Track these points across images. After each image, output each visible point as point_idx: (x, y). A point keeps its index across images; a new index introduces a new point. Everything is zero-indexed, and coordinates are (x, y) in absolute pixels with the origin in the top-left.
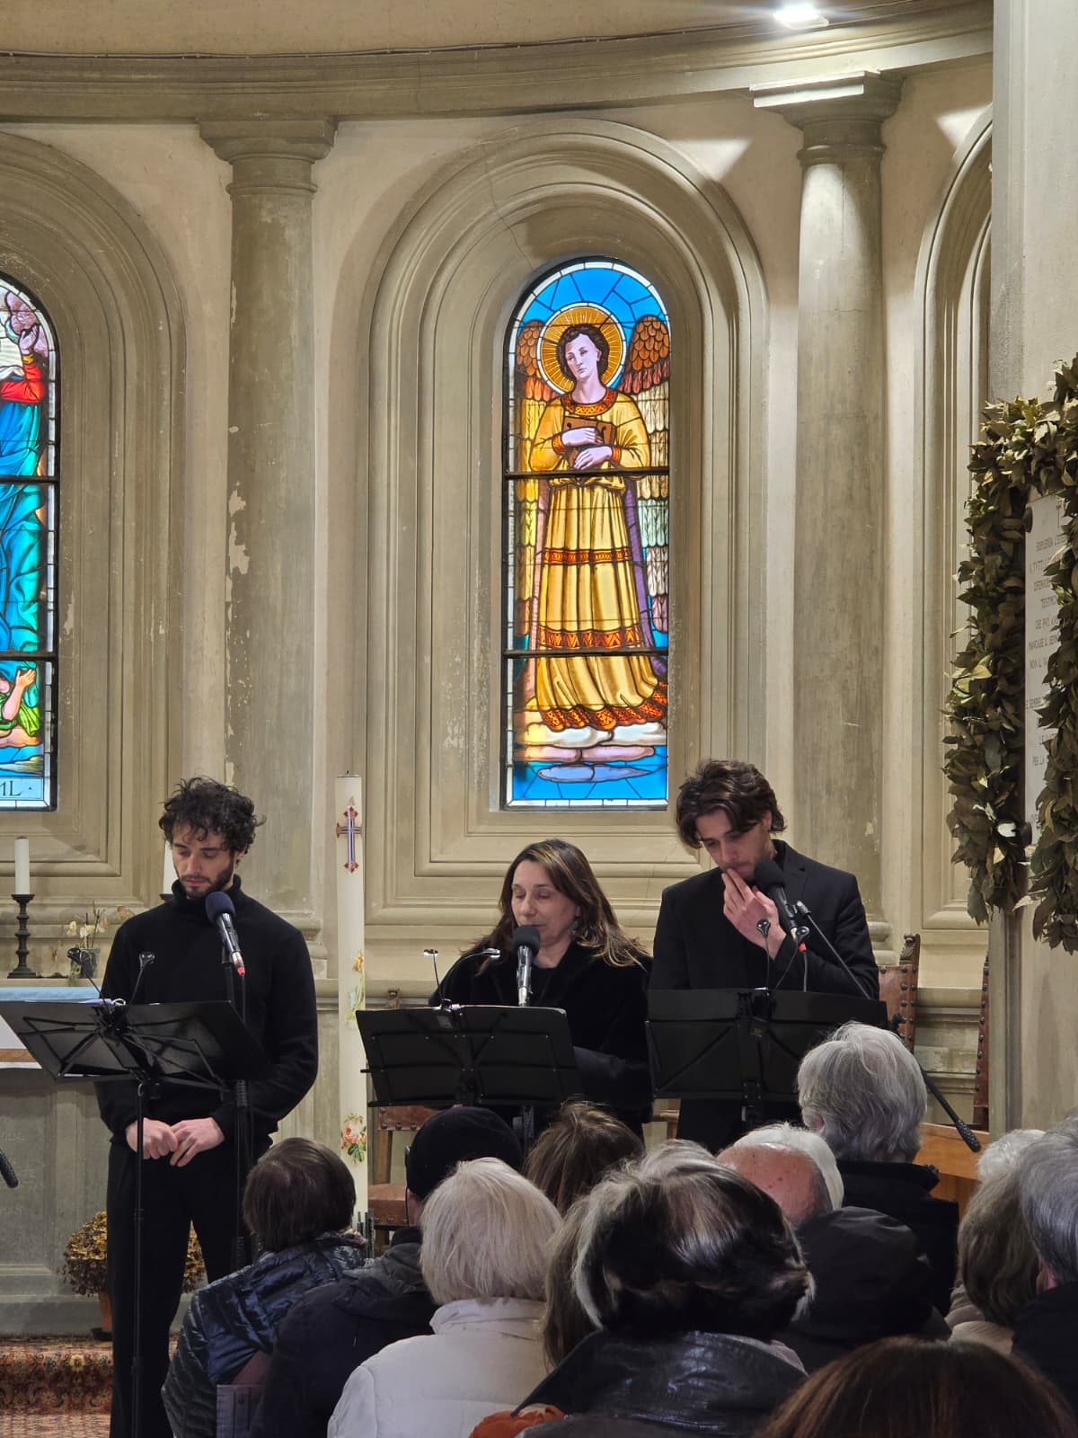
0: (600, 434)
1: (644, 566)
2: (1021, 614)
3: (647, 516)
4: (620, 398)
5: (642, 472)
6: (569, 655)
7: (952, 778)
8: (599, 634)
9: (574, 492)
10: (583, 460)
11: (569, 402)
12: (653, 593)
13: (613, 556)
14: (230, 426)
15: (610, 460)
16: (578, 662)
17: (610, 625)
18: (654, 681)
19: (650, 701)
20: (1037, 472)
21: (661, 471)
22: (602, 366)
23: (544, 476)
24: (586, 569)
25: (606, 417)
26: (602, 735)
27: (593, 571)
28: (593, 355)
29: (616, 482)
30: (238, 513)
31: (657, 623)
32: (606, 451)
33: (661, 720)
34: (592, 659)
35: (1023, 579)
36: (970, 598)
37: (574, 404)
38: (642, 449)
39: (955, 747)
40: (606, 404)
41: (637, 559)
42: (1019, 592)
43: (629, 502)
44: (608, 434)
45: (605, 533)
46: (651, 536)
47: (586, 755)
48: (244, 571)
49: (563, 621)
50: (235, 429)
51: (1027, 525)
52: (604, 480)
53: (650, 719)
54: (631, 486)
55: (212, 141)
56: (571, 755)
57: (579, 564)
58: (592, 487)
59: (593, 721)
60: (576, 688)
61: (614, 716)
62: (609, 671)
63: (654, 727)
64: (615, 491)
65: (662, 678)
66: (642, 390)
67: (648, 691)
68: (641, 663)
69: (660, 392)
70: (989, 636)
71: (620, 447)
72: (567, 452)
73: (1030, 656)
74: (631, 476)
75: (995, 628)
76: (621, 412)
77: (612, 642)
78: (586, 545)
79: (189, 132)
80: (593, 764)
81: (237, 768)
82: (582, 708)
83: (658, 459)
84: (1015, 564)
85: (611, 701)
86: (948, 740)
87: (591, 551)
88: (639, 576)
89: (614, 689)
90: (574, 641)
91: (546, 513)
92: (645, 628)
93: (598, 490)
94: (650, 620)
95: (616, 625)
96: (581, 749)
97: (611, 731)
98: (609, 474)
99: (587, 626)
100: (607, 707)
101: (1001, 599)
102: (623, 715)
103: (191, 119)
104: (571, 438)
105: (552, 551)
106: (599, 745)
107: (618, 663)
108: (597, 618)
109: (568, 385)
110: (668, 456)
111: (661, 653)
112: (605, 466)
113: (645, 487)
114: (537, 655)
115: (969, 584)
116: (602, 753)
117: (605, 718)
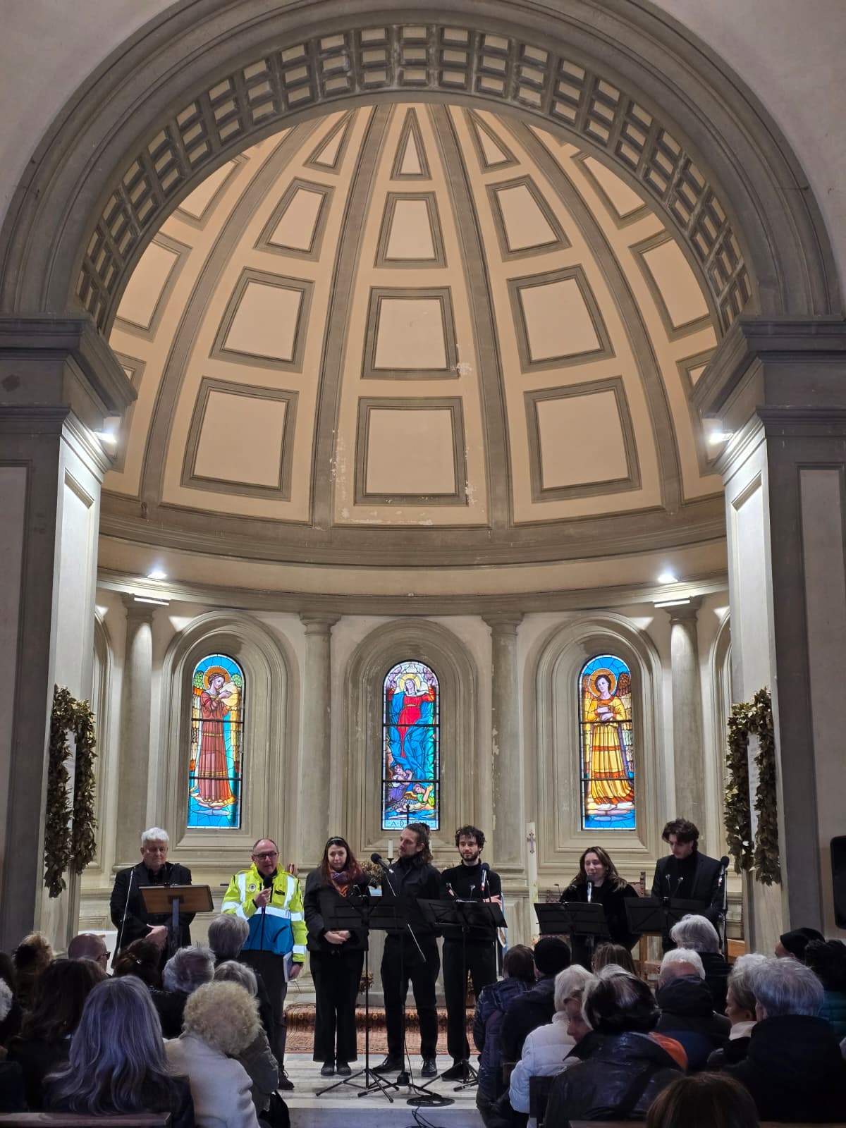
0: (609, 709)
1: (625, 751)
2: (747, 772)
3: (625, 735)
4: (616, 698)
5: (623, 721)
6: (602, 780)
7: (727, 826)
8: (611, 773)
9: (602, 728)
10: (604, 718)
11: (599, 699)
12: (628, 760)
13: (615, 748)
14: (493, 707)
15: (613, 717)
16: (605, 782)
17: (615, 770)
18: (630, 789)
19: (628, 795)
20: (750, 727)
21: (629, 721)
22: (609, 688)
23: (592, 723)
24: (606, 752)
25: (611, 704)
26: (613, 806)
27: (609, 753)
28: (606, 684)
29: (615, 725)
30: (496, 735)
31: (630, 770)
32: (612, 715)
33: (633, 802)
34: (609, 781)
35: (747, 760)
36: (730, 766)
37: (601, 700)
38: (623, 714)
39: (728, 816)
40: (611, 700)
41: (623, 749)
42: (746, 765)
43: (619, 730)
44: (612, 709)
45: (612, 740)
46: (627, 742)
47: (609, 813)
48: (497, 753)
49: (600, 769)
50: (494, 709)
51: (748, 743)
52: (611, 724)
53: (629, 801)
54: (620, 726)
55: (485, 620)
56: (604, 813)
57: (604, 750)
58: (607, 726)
59: (610, 801)
60: (605, 791)
61: (617, 800)
62: (615, 784)
63: (631, 803)
64: (615, 727)
65: (632, 787)
66: (623, 695)
67: (628, 792)
68: (625, 783)
69: (629, 696)
70: (737, 779)
71: (616, 713)
72: (599, 715)
73: (751, 786)
74: (619, 722)
75: (739, 777)
76: (616, 702)
77: (615, 776)
78: (606, 745)
79: (479, 618)
80: (611, 816)
81: (496, 817)
82: (607, 797)
83: (629, 717)
84: (744, 756)
85: (616, 795)
86: (725, 813)
87: (608, 747)
88: (624, 755)
89: (617, 791)
90: (603, 775)
91: (593, 734)
92: (626, 771)
93: (609, 727)
94: (628, 769)
95: (617, 770)
96: (606, 811)
97: (616, 805)
98: (612, 722)
99: (608, 771)
100: (615, 797)
101: (740, 767)
102: (620, 799)
103: (478, 614)
104: (600, 710)
105: (595, 747)
106: (612, 809)
107: (618, 782)
108: (610, 768)
109: (599, 694)
110: (631, 716)
111: (631, 780)
112: (611, 719)
113: (625, 726)
114: (591, 780)
115: (730, 762)
116: (614, 812)
117: (614, 800)
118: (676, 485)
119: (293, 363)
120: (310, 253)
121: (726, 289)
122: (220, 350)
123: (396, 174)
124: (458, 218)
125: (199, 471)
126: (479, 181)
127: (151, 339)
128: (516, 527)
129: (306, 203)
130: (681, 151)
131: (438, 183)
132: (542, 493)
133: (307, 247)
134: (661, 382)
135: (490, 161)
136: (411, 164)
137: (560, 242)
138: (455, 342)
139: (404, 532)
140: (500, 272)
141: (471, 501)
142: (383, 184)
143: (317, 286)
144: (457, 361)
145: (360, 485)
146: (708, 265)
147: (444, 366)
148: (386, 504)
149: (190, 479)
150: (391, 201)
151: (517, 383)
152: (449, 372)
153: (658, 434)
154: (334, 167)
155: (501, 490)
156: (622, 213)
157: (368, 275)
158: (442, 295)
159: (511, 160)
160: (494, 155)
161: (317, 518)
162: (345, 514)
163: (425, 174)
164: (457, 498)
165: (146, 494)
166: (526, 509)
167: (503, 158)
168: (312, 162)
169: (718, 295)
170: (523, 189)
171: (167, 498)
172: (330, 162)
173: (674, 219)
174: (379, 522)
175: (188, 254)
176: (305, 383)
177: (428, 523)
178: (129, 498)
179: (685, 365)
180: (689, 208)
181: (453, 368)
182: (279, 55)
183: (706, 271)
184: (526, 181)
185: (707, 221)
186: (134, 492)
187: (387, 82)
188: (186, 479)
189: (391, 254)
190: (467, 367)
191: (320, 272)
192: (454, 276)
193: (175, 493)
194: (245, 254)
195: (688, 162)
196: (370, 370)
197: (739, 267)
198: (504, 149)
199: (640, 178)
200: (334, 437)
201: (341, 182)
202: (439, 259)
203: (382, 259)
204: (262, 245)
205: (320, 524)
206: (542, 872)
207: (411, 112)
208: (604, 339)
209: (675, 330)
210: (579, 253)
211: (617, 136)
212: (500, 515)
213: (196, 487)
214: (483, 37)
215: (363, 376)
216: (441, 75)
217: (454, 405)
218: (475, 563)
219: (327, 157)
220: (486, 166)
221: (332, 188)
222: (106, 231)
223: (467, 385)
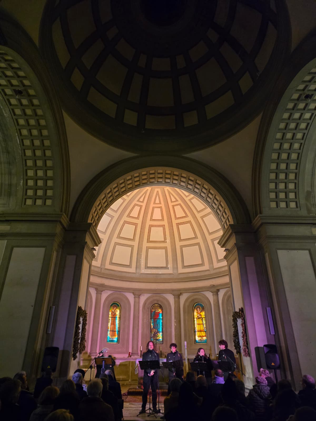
2: (238, 328)
3: (204, 321)
5: (203, 318)
6: (201, 332)
7: (234, 342)
8: (201, 330)
9: (198, 319)
11: (198, 313)
14: (175, 315)
17: (202, 329)
19: (205, 335)
21: (205, 318)
22: (200, 310)
23: (196, 318)
28: (199, 309)
30: (175, 321)
36: (234, 327)
44: (201, 315)
45: (201, 323)
46: (204, 323)
48: (176, 325)
49: (198, 329)
51: (237, 321)
53: (205, 337)
54: (202, 319)
55: (173, 295)
57: (199, 325)
59: (201, 337)
60: (200, 335)
65: (206, 333)
68: (204, 332)
70: (235, 330)
72: (198, 316)
73: (239, 332)
74: (202, 318)
76: (201, 313)
77: (202, 331)
79: (171, 294)
80: (201, 340)
82: (200, 336)
83: (204, 317)
84: (237, 324)
86: (233, 339)
88: (204, 326)
91: (197, 321)
92: (204, 329)
93: (200, 319)
101: (236, 327)
102: (203, 336)
104: (198, 315)
105: (197, 324)
107: (203, 332)
109: (198, 311)
111: (205, 332)
113: (204, 319)
114: (197, 332)
115: (233, 326)
116: (202, 340)
117: (202, 337)
118: (212, 265)
119: (133, 240)
120: (138, 218)
121: (225, 220)
122: (119, 237)
123: (154, 203)
124: (166, 212)
125: (113, 262)
126: (171, 205)
127: (105, 234)
128: (179, 274)
129: (137, 209)
130: (214, 193)
131: (163, 205)
132: (184, 267)
133: (137, 217)
134: (208, 244)
135: (173, 201)
136: (157, 201)
137: (187, 216)
138: (166, 236)
139: (156, 275)
140: (175, 222)
141: (169, 268)
142: (152, 205)
143: (139, 225)
144: (166, 239)
145: (146, 265)
146: (220, 216)
147: (164, 240)
148: (152, 269)
149: (111, 263)
150: (153, 208)
151: (178, 244)
152: (164, 242)
153: (208, 254)
154: (143, 202)
155: (175, 266)
156: (199, 210)
157: (148, 223)
158: (163, 226)
159: (177, 201)
160: (173, 199)
161: (137, 272)
162: (143, 271)
163: (160, 203)
164: (166, 268)
165: (102, 266)
166: (181, 270)
167: (175, 200)
168: (138, 201)
169: (222, 222)
170: (179, 206)
171: (106, 267)
172: (142, 201)
173: (212, 207)
174: (150, 273)
175: (113, 218)
176: (136, 244)
177: (160, 273)
178: (98, 267)
179: (213, 240)
180: (216, 205)
181: (165, 241)
182: (134, 175)
183: (219, 218)
184: (180, 204)
185: (220, 207)
186: (99, 266)
187: (155, 181)
188: (110, 263)
189: (153, 218)
190: (168, 240)
191: (139, 222)
192: (165, 223)
193: (108, 266)
194: (125, 218)
195: (216, 195)
196: (149, 241)
197: (227, 216)
198: (175, 198)
199: (205, 200)
200: (141, 255)
201: (144, 205)
202: (163, 220)
203: (151, 219)
204: (128, 216)
205: (137, 273)
206: (188, 354)
207: (158, 191)
208: (196, 235)
209: (210, 233)
210: (190, 218)
211: (202, 187)
212: (175, 272)
213: (112, 265)
214: (173, 172)
215: (147, 242)
216: (165, 180)
217: (165, 248)
218: (170, 282)
219: (141, 200)
220: (172, 202)
221: (142, 206)
222: (97, 207)
223: (168, 244)
